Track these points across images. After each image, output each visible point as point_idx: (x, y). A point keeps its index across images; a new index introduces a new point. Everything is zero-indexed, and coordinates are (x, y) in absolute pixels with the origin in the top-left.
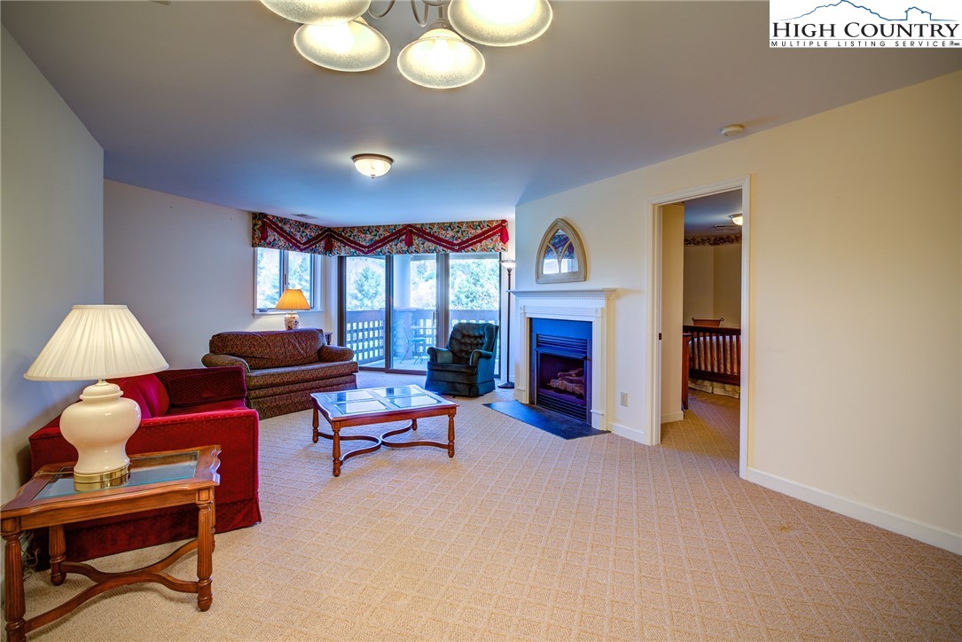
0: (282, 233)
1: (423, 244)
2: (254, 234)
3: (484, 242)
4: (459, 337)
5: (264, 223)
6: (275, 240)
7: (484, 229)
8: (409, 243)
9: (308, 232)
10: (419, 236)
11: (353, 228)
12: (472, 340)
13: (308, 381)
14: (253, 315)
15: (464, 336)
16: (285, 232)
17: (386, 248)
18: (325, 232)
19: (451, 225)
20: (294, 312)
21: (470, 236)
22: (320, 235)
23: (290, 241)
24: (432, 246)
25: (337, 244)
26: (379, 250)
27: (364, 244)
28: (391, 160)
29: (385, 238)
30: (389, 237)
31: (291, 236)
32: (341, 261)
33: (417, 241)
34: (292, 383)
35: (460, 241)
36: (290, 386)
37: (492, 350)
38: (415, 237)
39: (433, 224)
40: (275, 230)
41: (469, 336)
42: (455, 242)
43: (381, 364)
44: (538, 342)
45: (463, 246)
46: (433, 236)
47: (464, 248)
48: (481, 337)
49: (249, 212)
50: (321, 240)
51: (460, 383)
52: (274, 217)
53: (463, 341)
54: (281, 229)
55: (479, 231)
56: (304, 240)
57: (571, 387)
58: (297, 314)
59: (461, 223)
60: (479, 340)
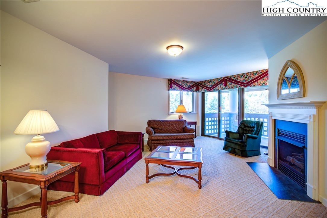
0: (178, 85)
1: (231, 85)
2: (168, 86)
3: (259, 81)
4: (243, 127)
5: (171, 82)
6: (175, 88)
7: (259, 75)
8: (225, 85)
9: (188, 84)
10: (229, 81)
11: (205, 81)
12: (250, 128)
13: (173, 140)
14: (168, 114)
15: (245, 126)
16: (179, 85)
17: (217, 88)
18: (196, 84)
19: (243, 75)
20: (182, 113)
21: (252, 79)
22: (193, 85)
23: (181, 88)
24: (234, 85)
25: (200, 88)
26: (214, 89)
27: (209, 87)
28: (182, 47)
29: (216, 84)
30: (218, 83)
31: (182, 86)
32: (203, 94)
33: (229, 83)
34: (167, 140)
35: (247, 81)
36: (166, 141)
37: (258, 135)
38: (228, 82)
39: (235, 76)
40: (175, 84)
41: (248, 127)
42: (245, 82)
43: (216, 135)
44: (278, 133)
45: (249, 84)
46: (235, 81)
47: (249, 85)
48: (254, 127)
49: (167, 79)
50: (194, 87)
51: (237, 149)
52: (175, 80)
53: (245, 129)
54: (178, 84)
55: (257, 76)
56: (187, 87)
57: (297, 163)
58: (183, 114)
59: (248, 73)
60: (252, 129)
